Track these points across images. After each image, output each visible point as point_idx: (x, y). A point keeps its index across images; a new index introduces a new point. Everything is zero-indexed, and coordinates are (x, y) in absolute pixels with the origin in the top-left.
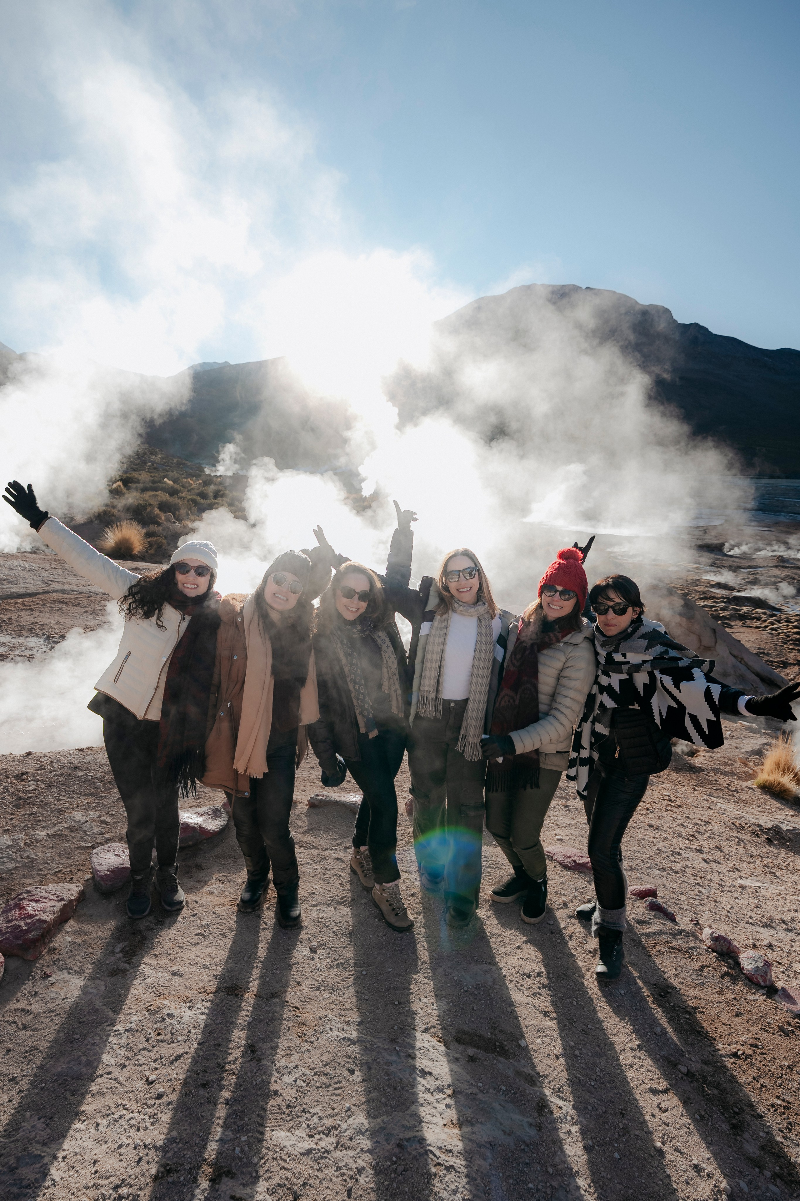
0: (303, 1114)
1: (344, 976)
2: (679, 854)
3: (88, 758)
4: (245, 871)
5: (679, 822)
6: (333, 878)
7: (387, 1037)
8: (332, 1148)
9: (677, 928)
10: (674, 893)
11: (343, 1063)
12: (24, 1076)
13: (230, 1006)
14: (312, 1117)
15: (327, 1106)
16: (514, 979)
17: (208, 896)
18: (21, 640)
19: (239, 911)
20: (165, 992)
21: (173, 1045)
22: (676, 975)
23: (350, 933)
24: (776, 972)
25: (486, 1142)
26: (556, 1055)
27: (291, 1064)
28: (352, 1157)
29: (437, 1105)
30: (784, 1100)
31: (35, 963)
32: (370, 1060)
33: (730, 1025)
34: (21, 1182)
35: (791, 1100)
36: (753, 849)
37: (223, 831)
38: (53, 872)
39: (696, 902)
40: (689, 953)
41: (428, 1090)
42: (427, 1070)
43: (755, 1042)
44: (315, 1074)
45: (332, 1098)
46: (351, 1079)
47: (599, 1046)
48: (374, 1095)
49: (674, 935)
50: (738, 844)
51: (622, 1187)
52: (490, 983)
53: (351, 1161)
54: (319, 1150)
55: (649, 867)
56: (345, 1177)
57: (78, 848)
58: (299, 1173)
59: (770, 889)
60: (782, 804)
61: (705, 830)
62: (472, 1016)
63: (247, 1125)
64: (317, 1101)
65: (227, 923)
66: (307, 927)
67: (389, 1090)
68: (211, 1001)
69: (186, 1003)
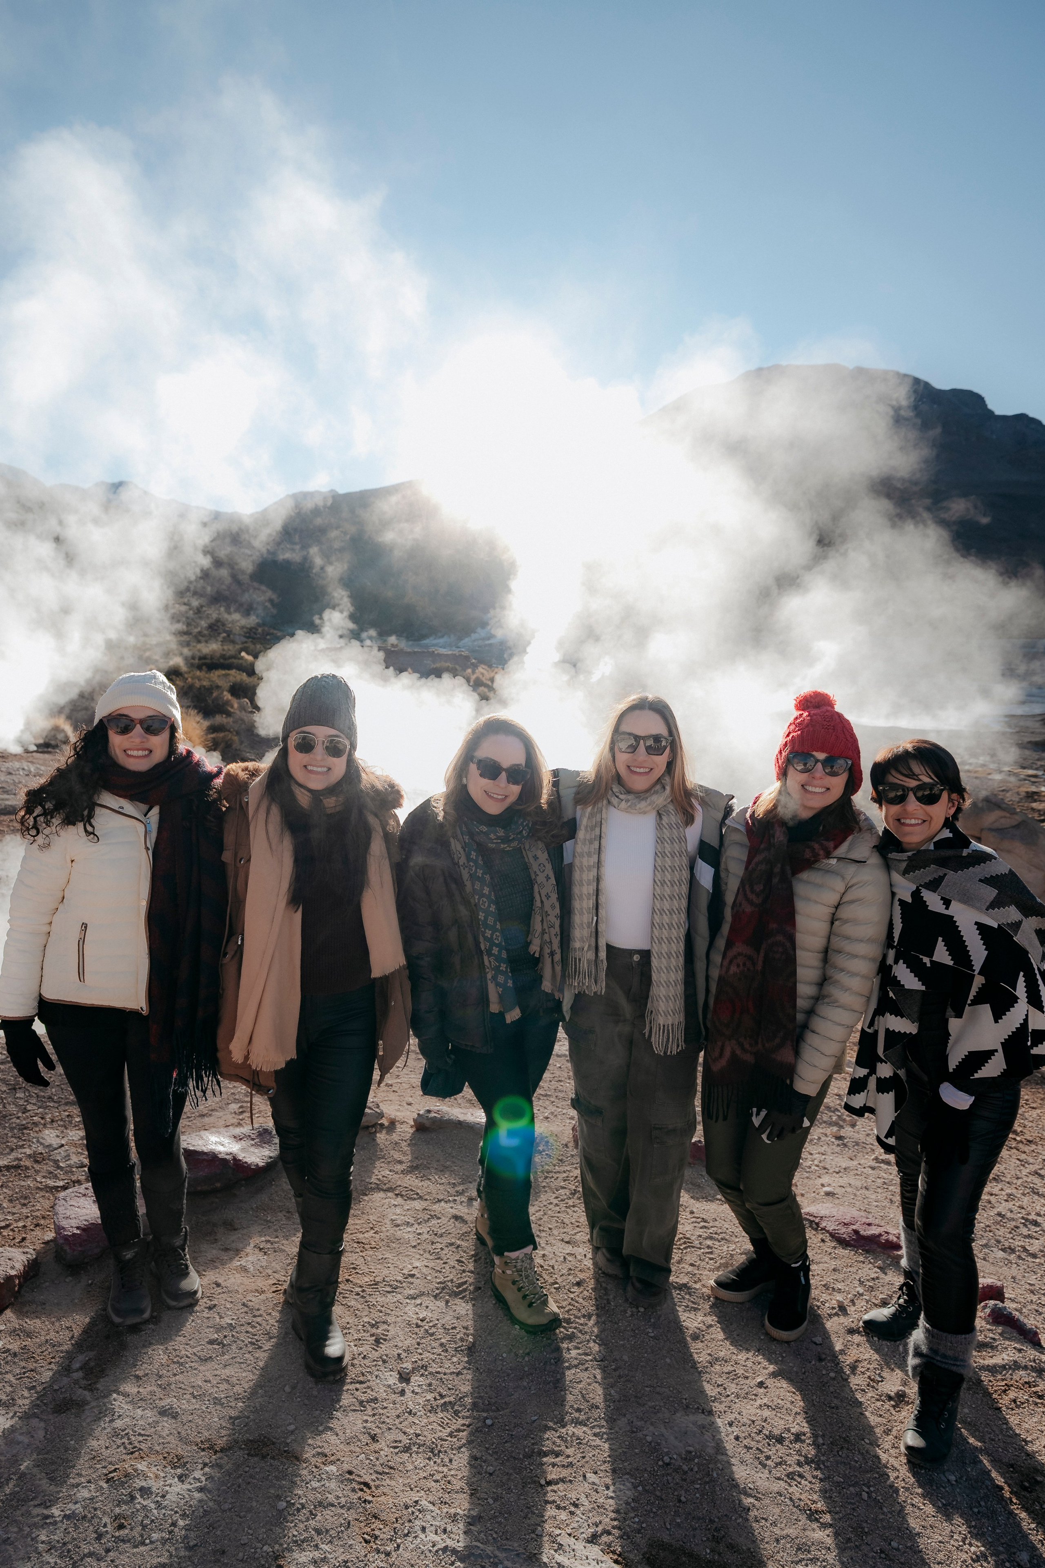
1: (454, 1427)
2: (1036, 1223)
5: (1032, 1168)
6: (446, 1250)
9: (1043, 1358)
10: (1032, 1292)
13: (251, 1477)
16: (753, 1444)
17: (237, 1275)
19: (286, 1302)
20: (143, 1446)
21: (142, 1548)
23: (469, 1349)
37: (270, 1167)
49: (1040, 1371)
52: (710, 1451)
57: (41, 1189)
62: (677, 1514)
65: (264, 1324)
66: (397, 1335)
68: (219, 1466)
69: (175, 1468)
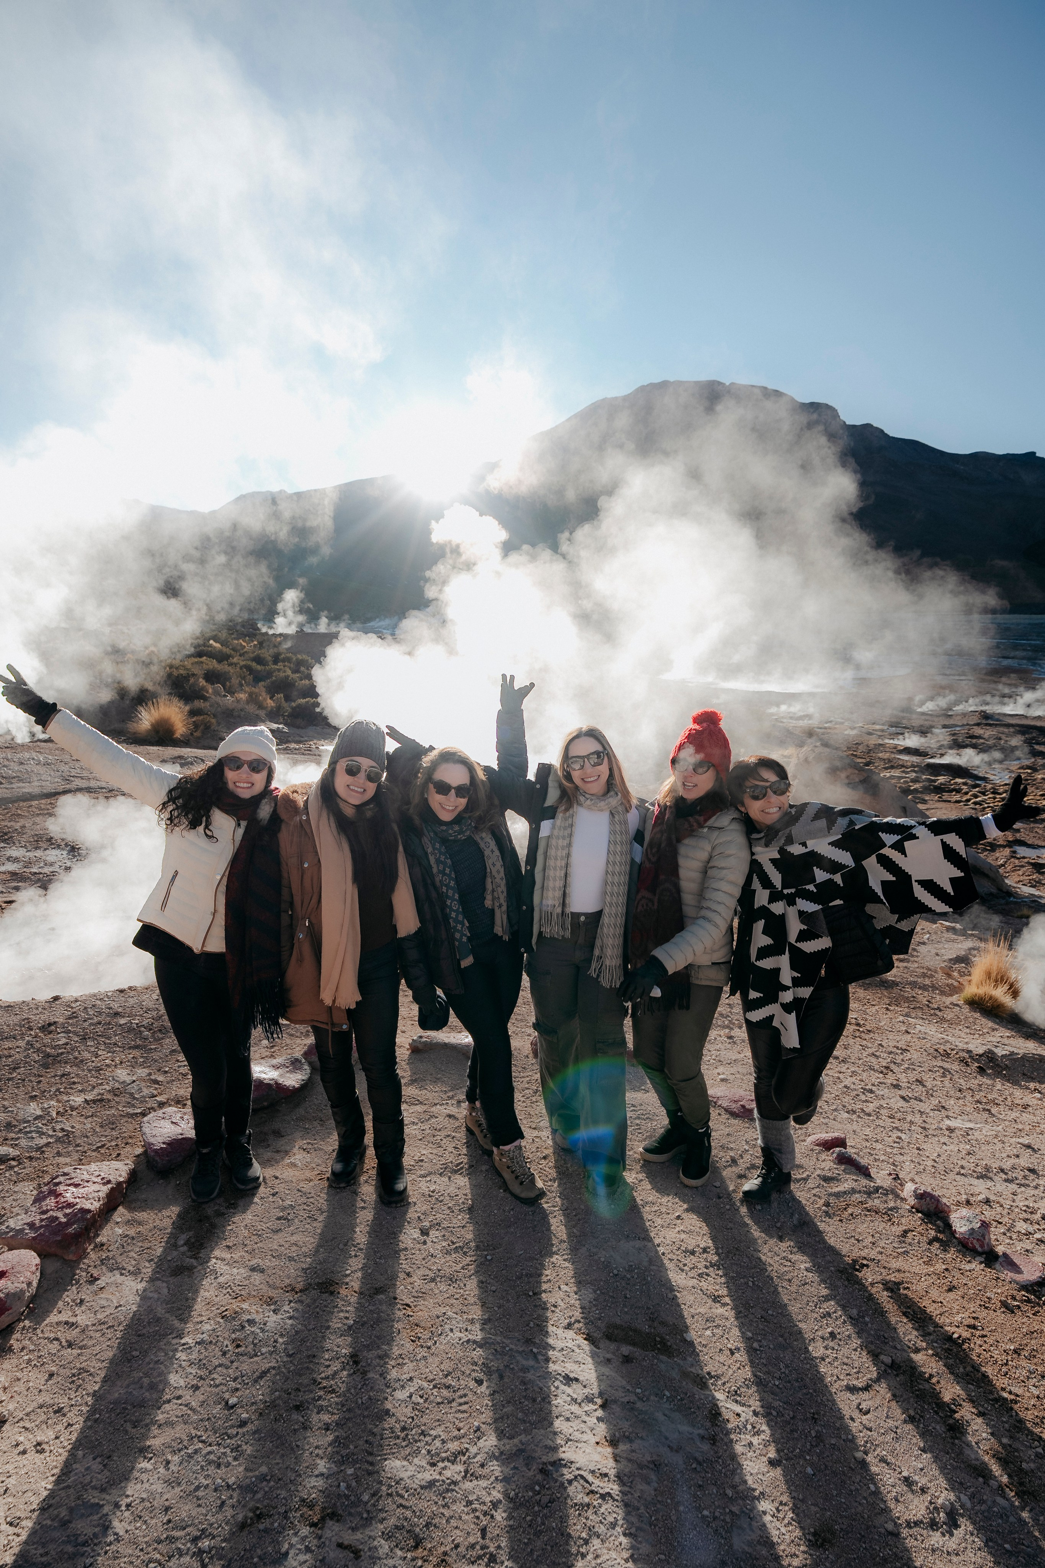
0: (422, 1437)
1: (465, 1263)
2: (871, 1091)
3: (132, 1001)
4: (335, 1136)
5: (870, 1051)
6: (445, 1141)
7: (521, 1337)
8: (459, 1478)
9: (872, 1184)
10: (867, 1140)
11: (468, 1372)
12: (72, 1405)
13: (325, 1306)
14: (433, 1440)
15: (451, 1426)
16: (674, 1257)
17: (289, 1170)
18: (38, 853)
19: (330, 1186)
20: (243, 1292)
21: (256, 1359)
22: (874, 1244)
23: (469, 1209)
24: (995, 1233)
25: (649, 1462)
26: (730, 1350)
27: (405, 1376)
28: (485, 1488)
29: (586, 1419)
30: (1010, 1393)
31: (79, 1264)
32: (501, 1367)
33: (941, 1303)
34: (77, 1539)
35: (1020, 1391)
36: (962, 1081)
37: (305, 1087)
38: (94, 1147)
39: (895, 1151)
40: (888, 1215)
41: (574, 1400)
42: (572, 1375)
43: (972, 1322)
44: (435, 1387)
45: (457, 1415)
46: (478, 1392)
47: (782, 1336)
48: (508, 1409)
49: (869, 1194)
50: (944, 1076)
51: (817, 1509)
52: (645, 1264)
53: (484, 1493)
54: (443, 1481)
55: (835, 1110)
56: (477, 1514)
57: (124, 1116)
58: (421, 1511)
59: (984, 1130)
60: (995, 1022)
61: (903, 1060)
62: (625, 1306)
63: (353, 1454)
64: (439, 1420)
65: (316, 1203)
66: (415, 1203)
67: (526, 1403)
68: (301, 1302)
69: (269, 1305)
